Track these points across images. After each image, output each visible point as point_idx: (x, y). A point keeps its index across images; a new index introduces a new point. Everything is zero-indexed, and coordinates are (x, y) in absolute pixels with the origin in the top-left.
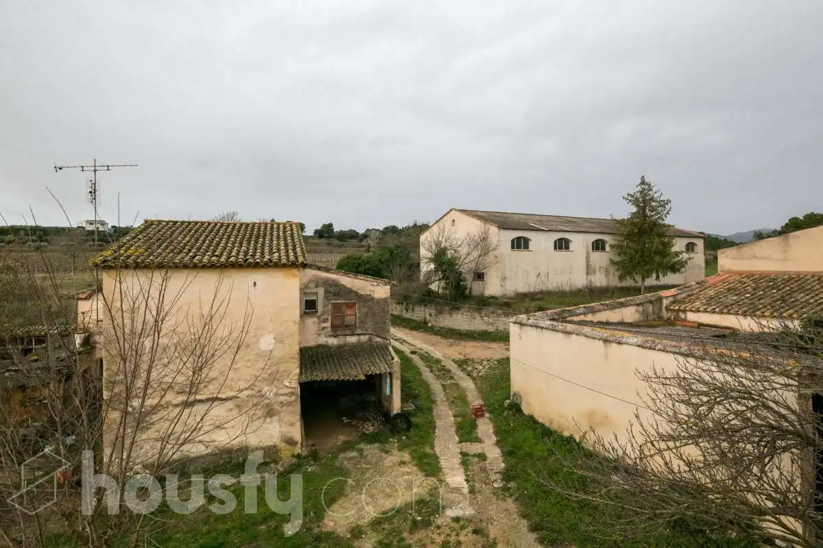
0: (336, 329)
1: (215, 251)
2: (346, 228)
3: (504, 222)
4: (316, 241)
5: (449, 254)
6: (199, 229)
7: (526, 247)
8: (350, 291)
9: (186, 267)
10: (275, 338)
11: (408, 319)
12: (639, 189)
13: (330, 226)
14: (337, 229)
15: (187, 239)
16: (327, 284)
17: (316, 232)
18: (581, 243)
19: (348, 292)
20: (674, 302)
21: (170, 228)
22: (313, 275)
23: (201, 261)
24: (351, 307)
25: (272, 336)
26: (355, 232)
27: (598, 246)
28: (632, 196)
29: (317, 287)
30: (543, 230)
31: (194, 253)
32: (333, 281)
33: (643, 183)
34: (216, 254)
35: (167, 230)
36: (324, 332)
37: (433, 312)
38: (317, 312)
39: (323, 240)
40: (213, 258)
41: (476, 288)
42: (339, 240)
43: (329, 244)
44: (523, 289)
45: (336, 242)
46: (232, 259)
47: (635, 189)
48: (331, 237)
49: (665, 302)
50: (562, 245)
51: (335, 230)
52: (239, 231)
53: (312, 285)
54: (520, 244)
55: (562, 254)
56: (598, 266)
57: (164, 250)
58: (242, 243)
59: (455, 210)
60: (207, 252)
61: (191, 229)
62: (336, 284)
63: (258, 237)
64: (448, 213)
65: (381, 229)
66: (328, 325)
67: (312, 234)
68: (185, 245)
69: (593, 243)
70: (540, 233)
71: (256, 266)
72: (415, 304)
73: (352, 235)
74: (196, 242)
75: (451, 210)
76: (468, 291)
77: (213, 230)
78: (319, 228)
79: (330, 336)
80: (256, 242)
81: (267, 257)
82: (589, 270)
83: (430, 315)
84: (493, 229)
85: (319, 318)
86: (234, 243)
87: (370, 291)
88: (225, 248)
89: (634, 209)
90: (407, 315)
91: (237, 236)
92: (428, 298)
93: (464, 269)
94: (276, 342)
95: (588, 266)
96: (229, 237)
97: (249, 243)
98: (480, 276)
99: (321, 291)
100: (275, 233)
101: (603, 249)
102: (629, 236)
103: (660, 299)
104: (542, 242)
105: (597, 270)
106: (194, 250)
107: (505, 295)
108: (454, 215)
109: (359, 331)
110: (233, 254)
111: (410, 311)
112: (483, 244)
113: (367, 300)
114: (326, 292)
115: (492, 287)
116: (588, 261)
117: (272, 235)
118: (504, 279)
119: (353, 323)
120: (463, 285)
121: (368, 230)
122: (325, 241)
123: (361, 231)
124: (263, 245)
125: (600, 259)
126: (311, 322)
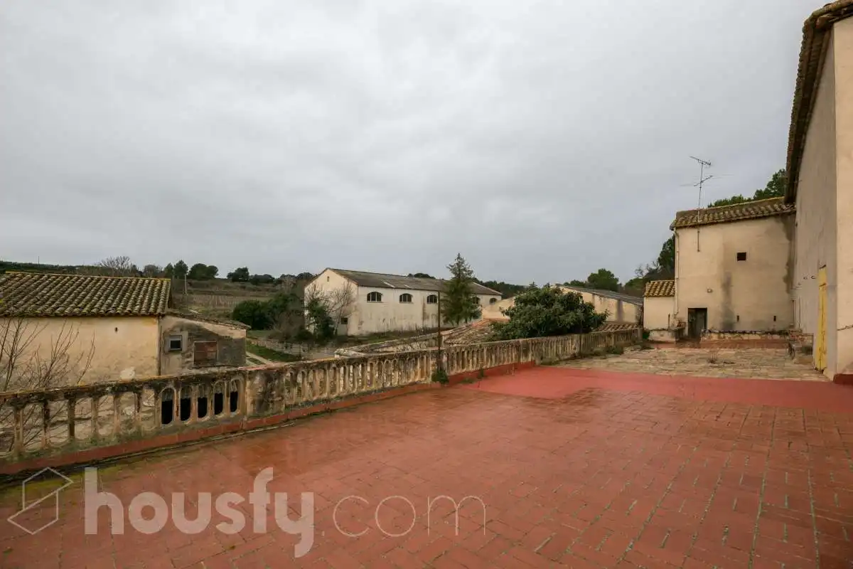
0: (198, 363)
1: (79, 303)
2: (261, 273)
3: (362, 279)
4: (229, 284)
5: (321, 304)
6: (66, 282)
7: (379, 299)
8: (211, 333)
9: (47, 316)
10: (135, 370)
11: (287, 355)
12: (457, 262)
13: (245, 270)
14: (251, 273)
15: (52, 291)
16: (190, 328)
17: (230, 275)
18: (419, 297)
19: (209, 334)
20: (449, 338)
21: (35, 281)
22: (177, 322)
23: (62, 312)
24: (212, 346)
25: (133, 368)
26: (270, 276)
27: (431, 299)
28: (452, 266)
29: (181, 330)
30: (392, 288)
31: (58, 304)
32: (197, 326)
33: (459, 258)
34: (79, 306)
35: (32, 283)
36: (188, 365)
37: (306, 348)
38: (181, 350)
39: (239, 284)
40: (76, 310)
41: (341, 330)
42: (253, 284)
43: (244, 288)
44: (375, 330)
45: (249, 285)
46: (94, 310)
47: (454, 262)
48: (247, 281)
49: (444, 338)
50: (406, 298)
51: (250, 275)
52: (108, 286)
53: (178, 329)
54: (374, 297)
55: (406, 305)
56: (431, 314)
57: (26, 302)
58: (109, 296)
59: (330, 269)
60: (71, 303)
61: (59, 282)
62: (199, 328)
63: (126, 291)
64: (324, 272)
65: (296, 275)
66: (192, 359)
67: (226, 277)
68: (49, 297)
69: (428, 297)
70: (389, 290)
71: (117, 316)
72: (294, 342)
73: (268, 279)
74: (62, 295)
75: (327, 269)
76: (334, 331)
77: (81, 284)
78: (233, 271)
79: (193, 368)
80: (123, 296)
81: (128, 309)
82: (425, 316)
83: (304, 351)
84: (353, 286)
85: (183, 354)
86: (99, 297)
87: (230, 333)
88: (90, 300)
89: (454, 276)
90: (286, 352)
91: (104, 290)
92: (304, 337)
93: (332, 315)
94: (136, 373)
95: (424, 314)
96: (97, 291)
97: (115, 298)
98: (345, 321)
99: (185, 335)
100: (144, 288)
101: (435, 301)
102: (450, 293)
103: (440, 337)
104: (391, 297)
105: (430, 317)
106: (57, 302)
107: (361, 334)
108: (329, 273)
109: (219, 364)
110: (96, 306)
111: (289, 348)
112: (346, 297)
113: (226, 340)
114: (190, 334)
115: (353, 329)
116: (424, 310)
117: (140, 289)
118: (361, 323)
119: (214, 357)
120: (331, 328)
121: (283, 276)
122: (240, 285)
123: (277, 276)
124: (129, 298)
125: (433, 308)
126: (176, 359)
